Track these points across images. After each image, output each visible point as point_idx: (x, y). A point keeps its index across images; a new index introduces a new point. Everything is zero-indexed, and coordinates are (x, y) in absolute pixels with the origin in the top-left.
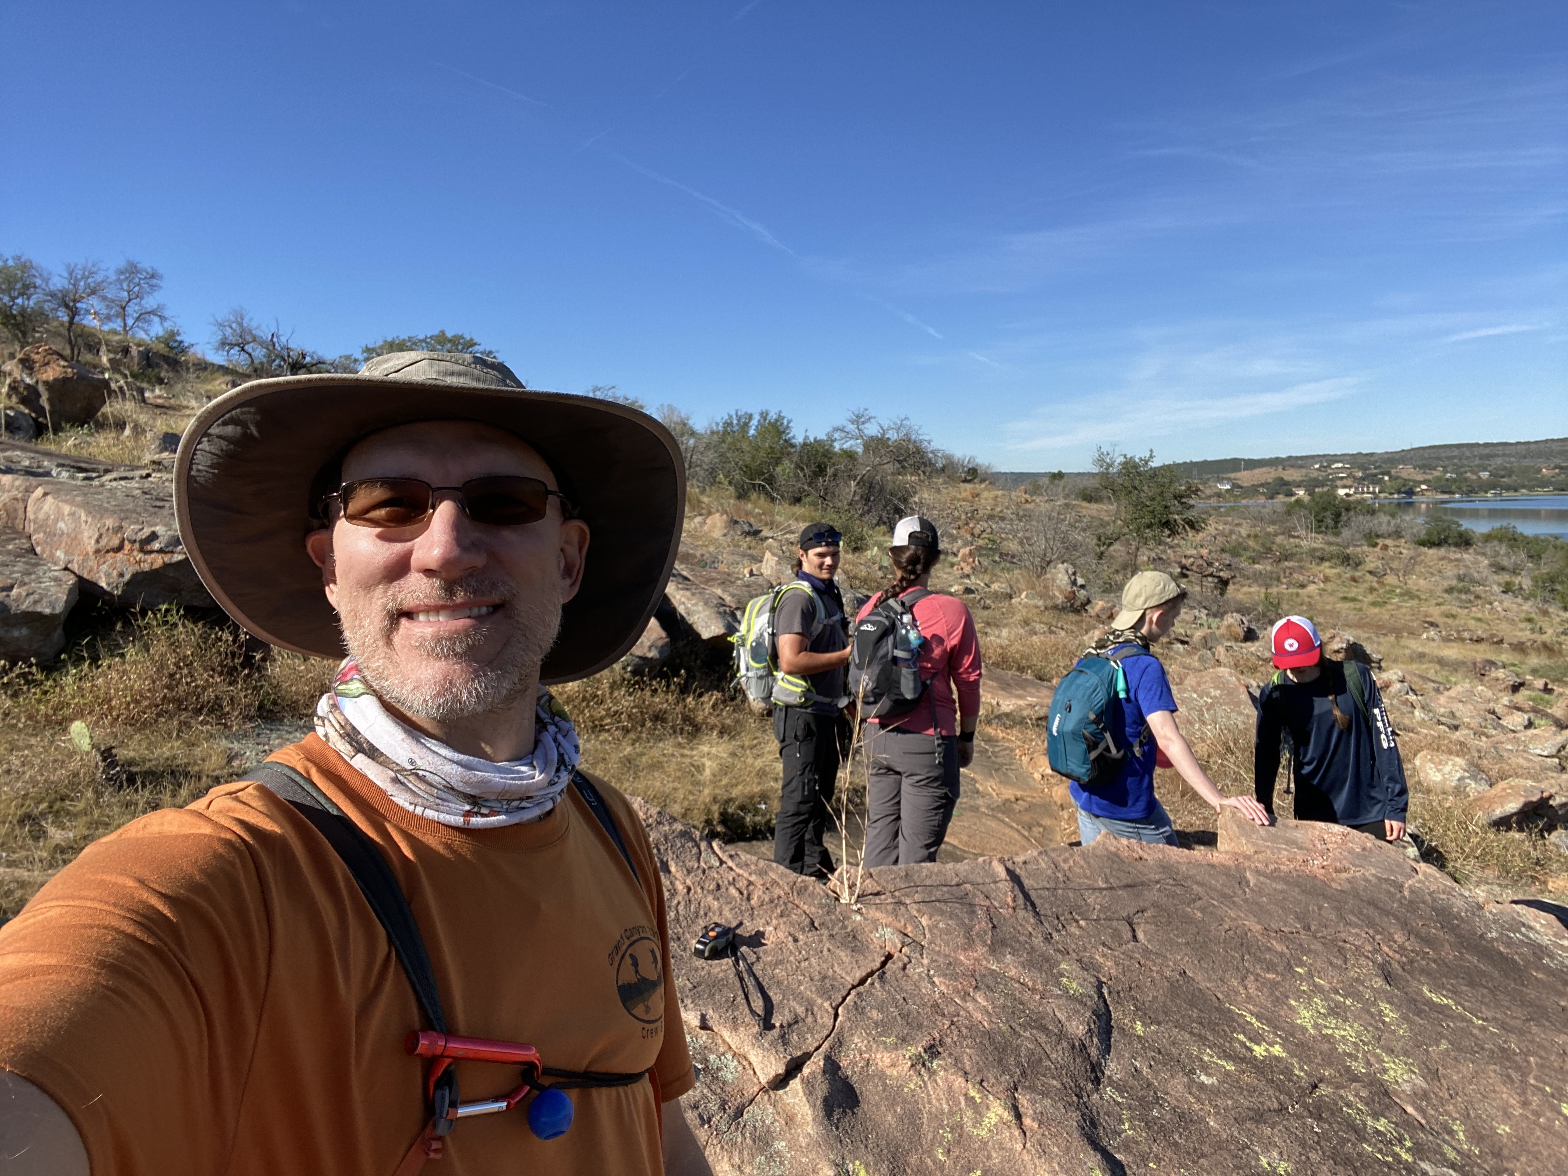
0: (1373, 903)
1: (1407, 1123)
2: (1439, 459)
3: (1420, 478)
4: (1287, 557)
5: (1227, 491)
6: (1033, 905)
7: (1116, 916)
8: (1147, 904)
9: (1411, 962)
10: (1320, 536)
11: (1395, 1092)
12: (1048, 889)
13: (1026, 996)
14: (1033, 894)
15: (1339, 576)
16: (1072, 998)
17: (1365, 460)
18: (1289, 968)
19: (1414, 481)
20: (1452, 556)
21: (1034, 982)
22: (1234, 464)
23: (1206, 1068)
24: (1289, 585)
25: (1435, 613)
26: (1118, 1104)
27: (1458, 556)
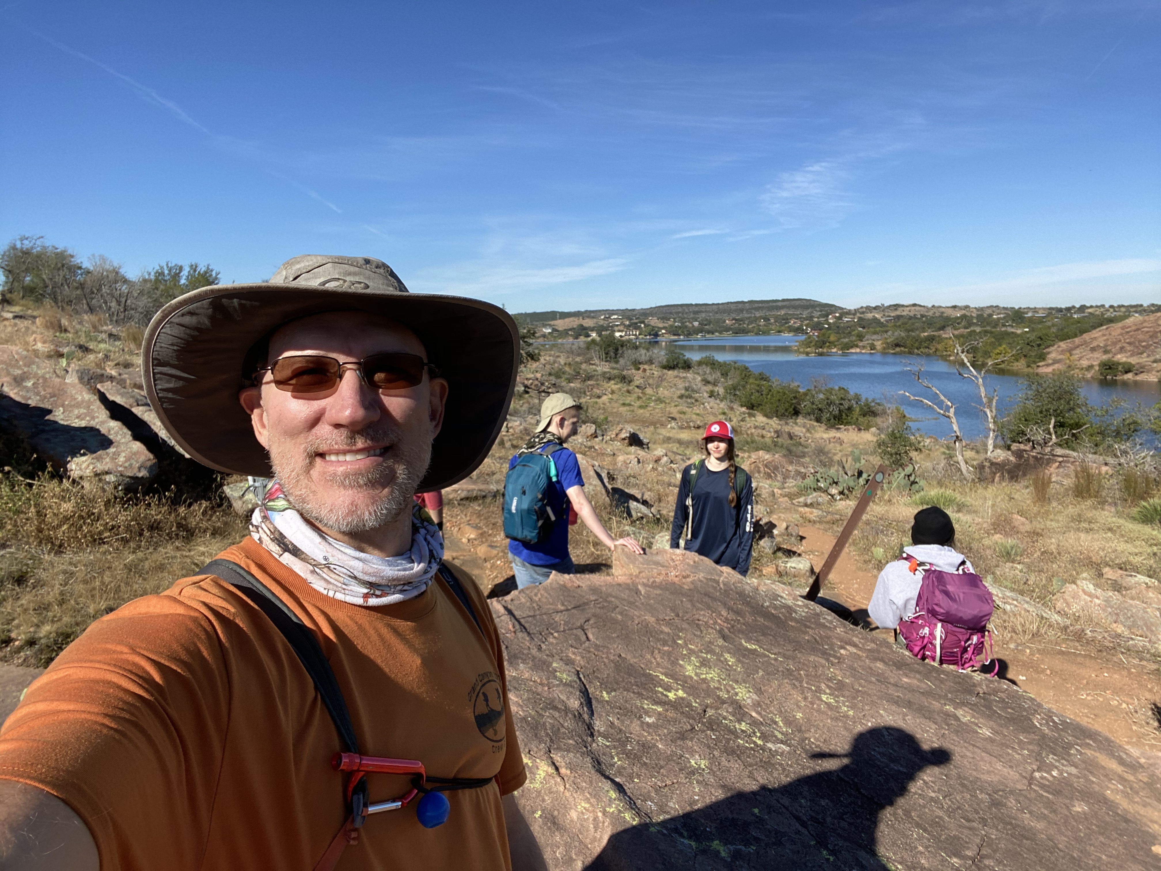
0: (706, 594)
1: (754, 723)
2: (671, 313)
3: (661, 325)
4: (589, 378)
5: (549, 333)
6: (525, 628)
7: (575, 626)
8: (590, 615)
9: (733, 626)
10: (607, 364)
11: (745, 706)
12: (531, 616)
13: (540, 689)
14: (522, 621)
15: (620, 389)
16: (566, 684)
17: (630, 313)
18: (674, 642)
19: (658, 328)
20: (681, 375)
21: (541, 679)
22: (553, 315)
23: (647, 713)
24: (592, 396)
25: (674, 411)
26: (607, 746)
27: (685, 375)
